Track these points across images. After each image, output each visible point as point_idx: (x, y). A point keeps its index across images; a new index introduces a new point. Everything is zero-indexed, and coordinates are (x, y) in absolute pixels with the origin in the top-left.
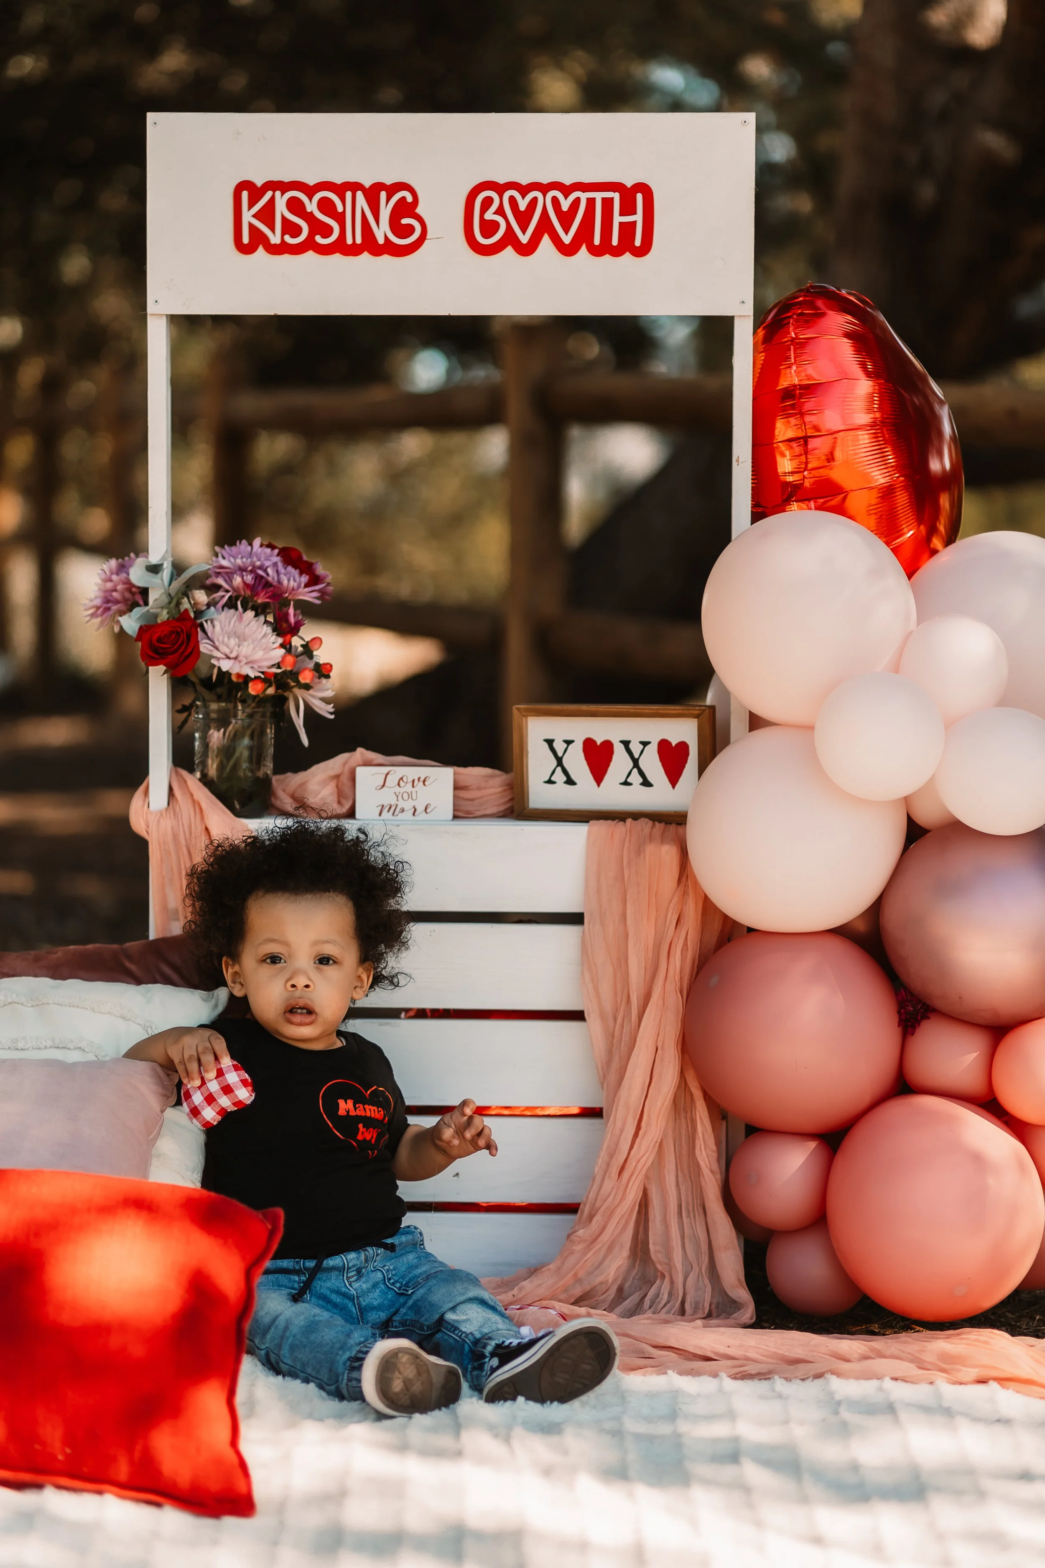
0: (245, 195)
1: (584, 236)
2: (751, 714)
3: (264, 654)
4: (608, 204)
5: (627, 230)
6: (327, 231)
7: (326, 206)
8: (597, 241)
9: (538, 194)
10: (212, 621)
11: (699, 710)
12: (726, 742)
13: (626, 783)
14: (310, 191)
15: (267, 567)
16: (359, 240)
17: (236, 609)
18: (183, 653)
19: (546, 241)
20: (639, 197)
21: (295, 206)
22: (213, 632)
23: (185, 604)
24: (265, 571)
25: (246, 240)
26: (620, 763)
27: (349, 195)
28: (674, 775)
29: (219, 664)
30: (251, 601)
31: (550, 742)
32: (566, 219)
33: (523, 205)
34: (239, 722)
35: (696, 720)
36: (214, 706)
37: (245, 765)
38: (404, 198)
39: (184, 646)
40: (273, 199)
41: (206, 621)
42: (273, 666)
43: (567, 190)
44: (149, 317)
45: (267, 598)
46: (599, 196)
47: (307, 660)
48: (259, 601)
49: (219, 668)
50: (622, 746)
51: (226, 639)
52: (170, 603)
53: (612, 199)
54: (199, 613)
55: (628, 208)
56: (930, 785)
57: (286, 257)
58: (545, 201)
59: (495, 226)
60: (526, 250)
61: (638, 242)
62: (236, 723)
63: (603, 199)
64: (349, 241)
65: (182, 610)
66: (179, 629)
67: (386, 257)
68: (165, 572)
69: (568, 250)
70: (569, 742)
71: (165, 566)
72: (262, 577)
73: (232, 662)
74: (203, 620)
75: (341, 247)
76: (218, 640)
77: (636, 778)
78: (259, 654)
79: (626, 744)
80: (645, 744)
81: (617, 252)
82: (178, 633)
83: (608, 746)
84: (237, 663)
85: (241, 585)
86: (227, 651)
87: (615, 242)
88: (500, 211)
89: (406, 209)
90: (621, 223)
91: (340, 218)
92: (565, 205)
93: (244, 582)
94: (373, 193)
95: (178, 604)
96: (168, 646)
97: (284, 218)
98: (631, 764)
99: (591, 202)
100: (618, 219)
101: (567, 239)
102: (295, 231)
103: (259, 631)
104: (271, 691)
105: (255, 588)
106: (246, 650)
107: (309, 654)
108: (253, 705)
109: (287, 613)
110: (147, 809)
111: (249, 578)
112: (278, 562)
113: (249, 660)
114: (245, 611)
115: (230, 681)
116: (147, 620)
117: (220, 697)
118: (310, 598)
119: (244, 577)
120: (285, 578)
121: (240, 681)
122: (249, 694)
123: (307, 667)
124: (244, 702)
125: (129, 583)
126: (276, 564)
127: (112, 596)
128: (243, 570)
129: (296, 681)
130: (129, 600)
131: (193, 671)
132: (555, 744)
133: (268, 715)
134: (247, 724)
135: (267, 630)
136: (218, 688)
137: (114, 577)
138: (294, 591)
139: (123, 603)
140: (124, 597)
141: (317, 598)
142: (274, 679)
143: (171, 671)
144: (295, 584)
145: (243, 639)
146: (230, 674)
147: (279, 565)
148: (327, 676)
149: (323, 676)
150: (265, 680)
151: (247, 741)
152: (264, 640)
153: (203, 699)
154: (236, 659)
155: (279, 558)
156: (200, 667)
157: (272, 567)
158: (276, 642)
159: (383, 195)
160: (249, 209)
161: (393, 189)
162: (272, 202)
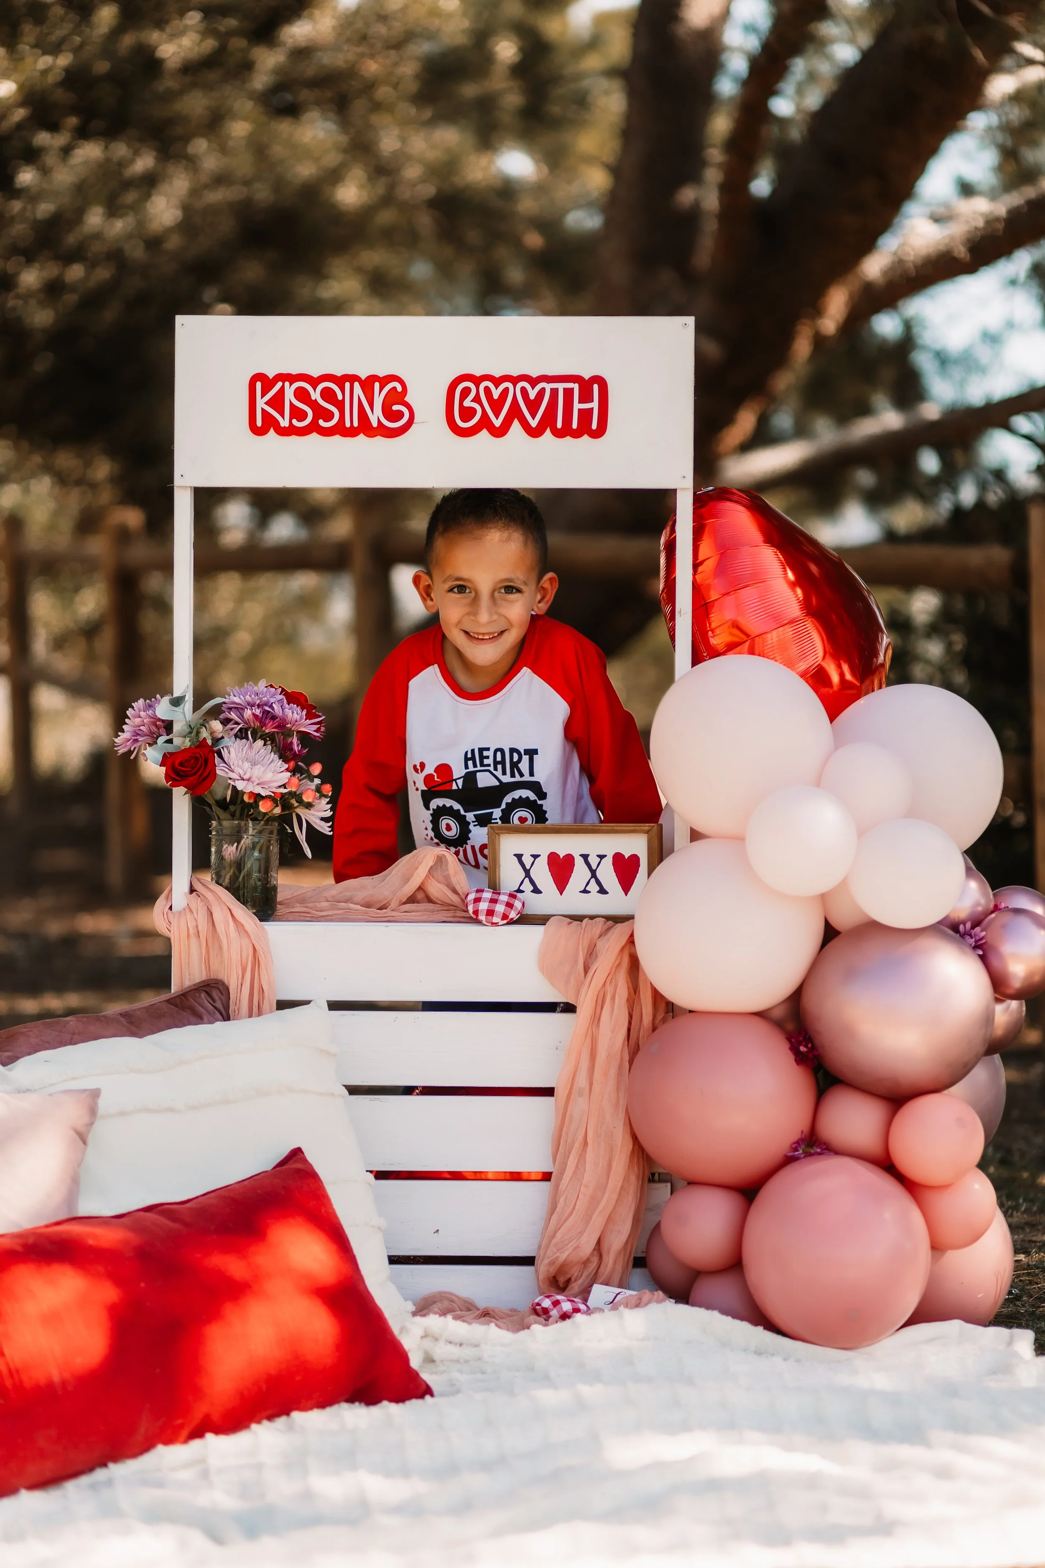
0: (259, 385)
1: (548, 421)
2: (692, 830)
3: (273, 776)
4: (568, 393)
5: (585, 415)
6: (329, 416)
7: (328, 395)
8: (559, 425)
9: (509, 385)
10: (227, 747)
11: (649, 826)
12: (671, 851)
13: (585, 891)
14: (314, 382)
15: (272, 703)
16: (356, 424)
17: (248, 739)
18: (201, 775)
19: (516, 425)
20: (596, 387)
21: (301, 394)
22: (229, 758)
23: (204, 734)
24: (271, 706)
25: (259, 423)
26: (580, 874)
27: (347, 385)
28: (626, 883)
29: (235, 784)
30: (260, 732)
31: (519, 857)
32: (533, 407)
33: (496, 393)
34: (250, 838)
35: (646, 835)
36: (226, 824)
37: (255, 875)
38: (395, 388)
39: (202, 769)
40: (283, 387)
41: (223, 748)
42: (280, 787)
43: (533, 382)
44: (175, 487)
45: (273, 728)
46: (561, 386)
47: (310, 783)
48: (267, 731)
49: (234, 787)
50: (582, 859)
51: (240, 762)
52: (190, 733)
53: (572, 389)
54: (217, 741)
55: (586, 397)
56: (843, 885)
57: (294, 438)
58: (514, 391)
59: (473, 411)
60: (499, 432)
61: (594, 426)
62: (247, 838)
63: (565, 389)
64: (348, 425)
65: (201, 739)
66: (198, 755)
67: (379, 438)
68: (187, 703)
69: (535, 433)
70: (535, 857)
71: (187, 698)
72: (269, 712)
73: (246, 782)
74: (220, 747)
75: (341, 430)
76: (233, 765)
77: (593, 887)
78: (269, 776)
79: (585, 857)
80: (601, 857)
81: (577, 434)
82: (197, 758)
83: (570, 859)
84: (250, 783)
85: (251, 717)
86: (242, 773)
87: (575, 425)
88: (477, 399)
89: (398, 397)
90: (579, 410)
91: (340, 405)
92: (532, 394)
93: (254, 714)
94: (368, 384)
95: (198, 733)
96: (189, 769)
97: (291, 404)
98: (590, 875)
99: (554, 392)
100: (577, 406)
101: (534, 423)
102: (302, 416)
103: (268, 757)
104: (278, 811)
105: (263, 721)
106: (257, 772)
107: (311, 778)
108: (262, 823)
109: (292, 743)
110: (169, 910)
111: (258, 712)
112: (282, 699)
113: (261, 780)
114: (254, 741)
115: (243, 800)
116: (170, 748)
117: (233, 816)
118: (311, 730)
119: (254, 710)
120: (289, 713)
121: (251, 801)
122: (260, 812)
123: (309, 789)
124: (254, 819)
125: (155, 717)
126: (280, 701)
127: (140, 730)
128: (252, 705)
129: (300, 801)
130: (154, 733)
131: (210, 792)
132: (523, 859)
133: (275, 832)
134: (257, 840)
135: (274, 757)
136: (232, 808)
137: (142, 714)
138: (297, 723)
139: (149, 736)
140: (150, 730)
141: (316, 731)
142: (280, 799)
143: (191, 792)
144: (299, 717)
145: (254, 764)
146: (244, 793)
147: (283, 702)
148: (326, 796)
149: (323, 796)
150: (271, 798)
151: (256, 854)
152: (272, 765)
153: (219, 818)
154: (248, 780)
155: (282, 697)
156: (218, 790)
157: (276, 703)
158: (283, 767)
159: (377, 385)
160: (262, 397)
161: (385, 380)
162: (282, 390)
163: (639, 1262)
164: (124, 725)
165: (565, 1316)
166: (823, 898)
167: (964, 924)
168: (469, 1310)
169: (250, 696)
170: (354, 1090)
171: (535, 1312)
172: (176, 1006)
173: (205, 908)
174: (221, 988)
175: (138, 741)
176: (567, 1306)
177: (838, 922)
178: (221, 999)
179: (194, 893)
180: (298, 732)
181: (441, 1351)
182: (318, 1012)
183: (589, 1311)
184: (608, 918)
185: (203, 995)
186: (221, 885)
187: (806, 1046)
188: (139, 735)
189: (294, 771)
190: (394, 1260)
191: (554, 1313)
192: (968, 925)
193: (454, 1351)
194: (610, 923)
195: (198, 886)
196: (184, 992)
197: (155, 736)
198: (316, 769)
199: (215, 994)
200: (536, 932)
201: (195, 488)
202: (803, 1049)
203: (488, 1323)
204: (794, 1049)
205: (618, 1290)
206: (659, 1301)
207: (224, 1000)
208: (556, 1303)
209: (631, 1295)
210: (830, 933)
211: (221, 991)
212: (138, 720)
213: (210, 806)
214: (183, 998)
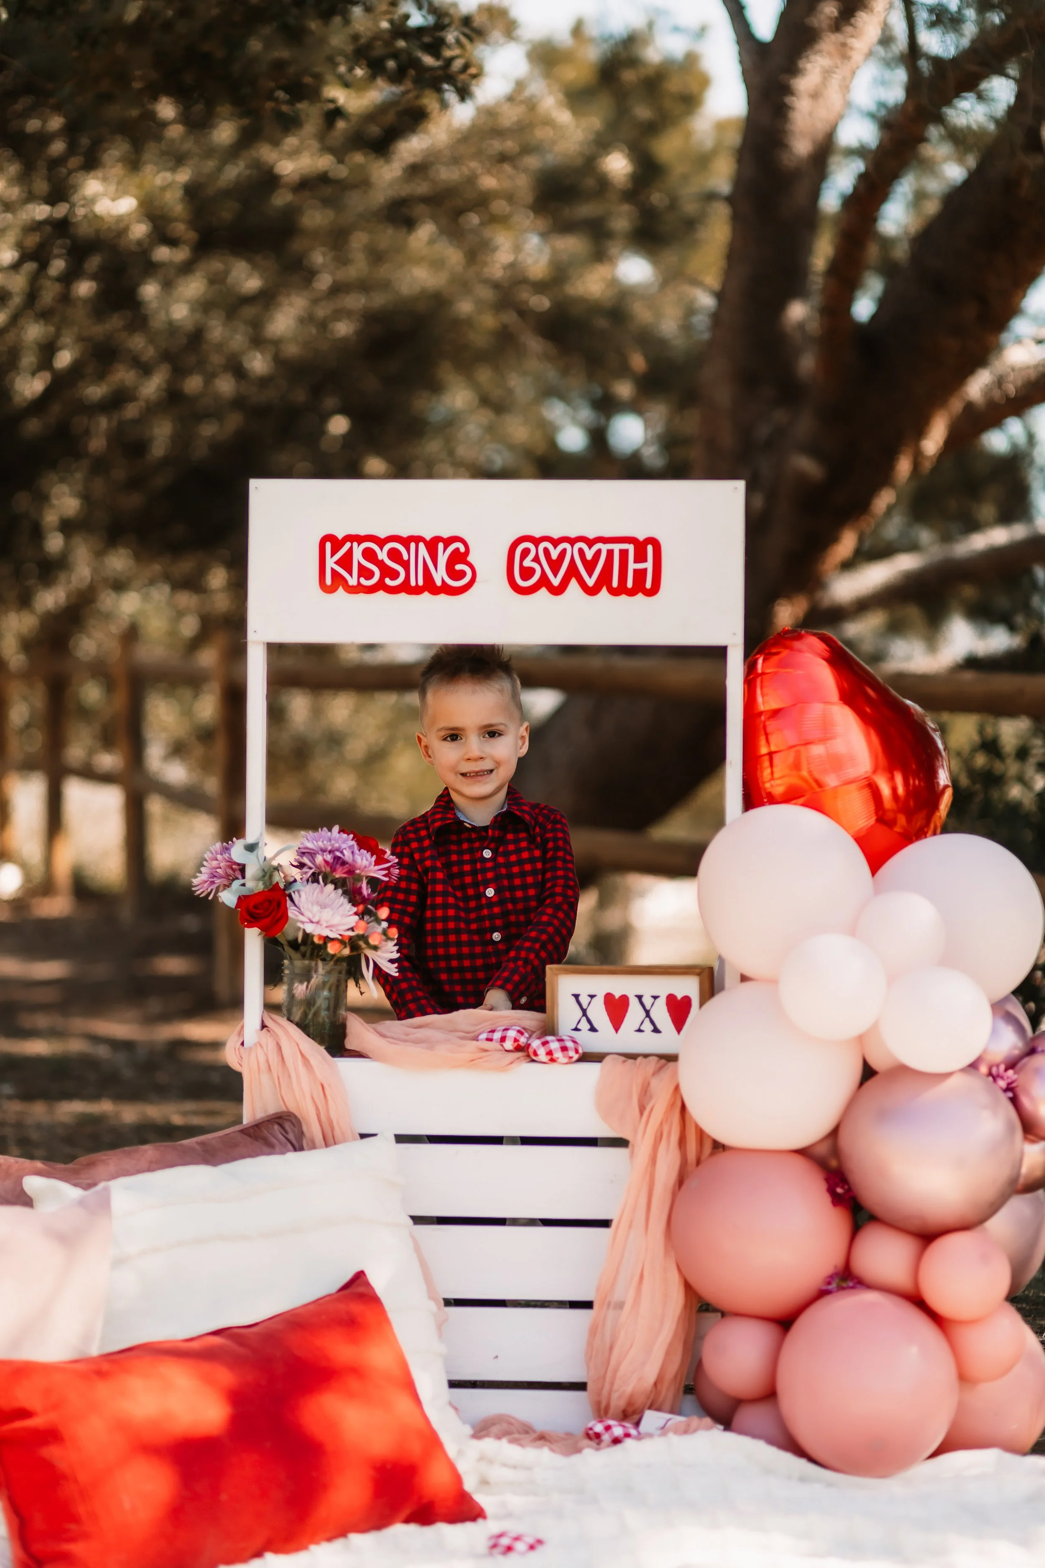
0: (328, 545)
1: (604, 580)
2: (742, 973)
3: (342, 919)
4: (624, 554)
5: (640, 575)
6: (395, 575)
7: (394, 555)
8: (615, 584)
9: (567, 546)
10: (299, 891)
11: (700, 969)
13: (639, 1030)
14: (381, 542)
15: (343, 849)
16: (421, 583)
17: (318, 882)
18: (274, 917)
19: (574, 584)
20: (650, 548)
21: (369, 554)
22: (300, 901)
23: (277, 877)
24: (342, 852)
25: (329, 582)
26: (634, 1013)
27: (413, 545)
28: (679, 1023)
29: (304, 927)
30: (331, 877)
31: (576, 996)
32: (590, 566)
33: (554, 554)
34: (320, 977)
35: (697, 978)
36: (297, 963)
37: (324, 1013)
38: (457, 549)
39: (275, 912)
40: (351, 549)
41: (294, 892)
42: (348, 930)
43: (590, 543)
44: (249, 644)
45: (344, 873)
46: (617, 547)
47: (377, 926)
48: (337, 876)
49: (304, 930)
50: (637, 1000)
51: (310, 907)
52: (264, 876)
53: (627, 550)
54: (289, 884)
55: (640, 557)
56: (875, 1028)
57: (362, 596)
58: (572, 551)
59: (532, 571)
60: (557, 591)
61: (648, 585)
62: (317, 977)
63: (620, 550)
64: (413, 583)
65: (274, 883)
66: (271, 898)
67: (443, 596)
68: (260, 850)
69: (592, 591)
70: (592, 997)
71: (259, 845)
72: (340, 858)
73: (314, 925)
74: (292, 891)
75: (406, 588)
76: (303, 908)
77: (647, 1026)
78: (337, 920)
79: (640, 997)
80: (655, 998)
81: (631, 593)
82: (270, 901)
83: (624, 999)
84: (319, 926)
85: (323, 863)
86: (311, 916)
87: (630, 584)
88: (536, 559)
89: (459, 557)
90: (634, 570)
91: (406, 565)
92: (589, 555)
93: (325, 860)
94: (432, 545)
95: (271, 876)
96: (262, 912)
97: (360, 565)
98: (644, 1014)
99: (610, 553)
100: (632, 566)
101: (590, 582)
102: (369, 575)
103: (337, 901)
104: (346, 952)
105: (334, 866)
106: (326, 916)
107: (378, 921)
108: (332, 963)
109: (361, 888)
110: (241, 1046)
111: (329, 857)
112: (353, 845)
113: (329, 924)
114: (325, 884)
115: (313, 942)
116: (244, 891)
117: (304, 956)
118: (380, 875)
119: (325, 857)
120: (358, 859)
121: (321, 942)
122: (328, 954)
123: (376, 931)
124: (324, 960)
125: (231, 861)
126: (351, 847)
127: (217, 872)
128: (323, 851)
129: (367, 943)
130: (230, 876)
131: (283, 933)
132: (580, 998)
133: (344, 972)
134: (326, 979)
135: (344, 900)
136: (303, 948)
137: (219, 857)
138: (366, 869)
139: (225, 878)
140: (227, 873)
141: (385, 876)
142: (349, 941)
143: (265, 933)
144: (367, 863)
145: (323, 906)
146: (313, 936)
147: (354, 848)
148: (392, 939)
149: (389, 939)
150: (342, 942)
151: (326, 993)
152: (341, 909)
153: (290, 957)
154: (318, 923)
155: (353, 843)
156: (289, 932)
157: (348, 849)
158: (351, 910)
159: (441, 546)
160: (332, 556)
161: (448, 541)
162: (350, 551)
163: (689, 1390)
164: (202, 867)
165: (616, 1441)
166: (861, 1039)
167: (998, 1066)
168: (527, 1432)
169: (323, 842)
170: (418, 1220)
171: (588, 1436)
172: (250, 1136)
173: (275, 1043)
174: (294, 1121)
175: (215, 883)
176: (618, 1431)
177: (876, 1063)
178: (294, 1132)
179: (265, 1029)
180: (367, 877)
181: (497, 1473)
182: (385, 1145)
183: (640, 1437)
184: (661, 1057)
185: (276, 1127)
186: (291, 1021)
187: (842, 1188)
188: (215, 876)
189: (361, 915)
190: (454, 1384)
191: (606, 1437)
192: (1002, 1067)
193: (508, 1474)
194: (663, 1061)
195: (268, 1022)
196: (257, 1123)
197: (231, 878)
198: (384, 913)
199: (287, 1126)
200: (593, 1069)
201: (268, 644)
202: (839, 1190)
203: (541, 1447)
204: (831, 1191)
205: (669, 1416)
206: (709, 1428)
207: (296, 1131)
208: (608, 1428)
209: (680, 1422)
210: (868, 1073)
211: (293, 1124)
212: (215, 863)
213: (282, 945)
214: (256, 1128)
